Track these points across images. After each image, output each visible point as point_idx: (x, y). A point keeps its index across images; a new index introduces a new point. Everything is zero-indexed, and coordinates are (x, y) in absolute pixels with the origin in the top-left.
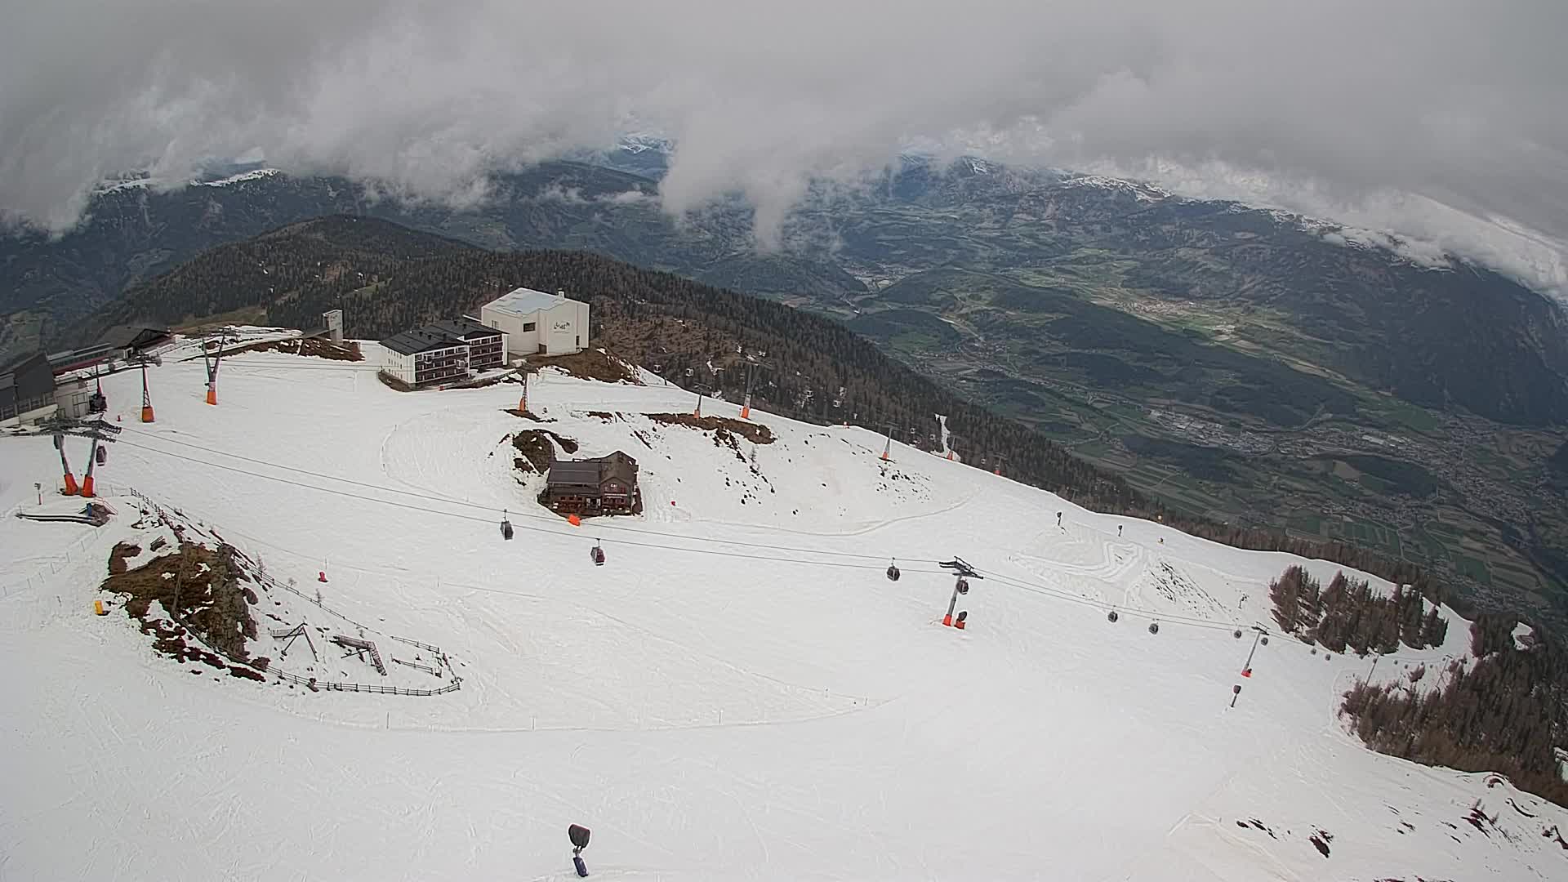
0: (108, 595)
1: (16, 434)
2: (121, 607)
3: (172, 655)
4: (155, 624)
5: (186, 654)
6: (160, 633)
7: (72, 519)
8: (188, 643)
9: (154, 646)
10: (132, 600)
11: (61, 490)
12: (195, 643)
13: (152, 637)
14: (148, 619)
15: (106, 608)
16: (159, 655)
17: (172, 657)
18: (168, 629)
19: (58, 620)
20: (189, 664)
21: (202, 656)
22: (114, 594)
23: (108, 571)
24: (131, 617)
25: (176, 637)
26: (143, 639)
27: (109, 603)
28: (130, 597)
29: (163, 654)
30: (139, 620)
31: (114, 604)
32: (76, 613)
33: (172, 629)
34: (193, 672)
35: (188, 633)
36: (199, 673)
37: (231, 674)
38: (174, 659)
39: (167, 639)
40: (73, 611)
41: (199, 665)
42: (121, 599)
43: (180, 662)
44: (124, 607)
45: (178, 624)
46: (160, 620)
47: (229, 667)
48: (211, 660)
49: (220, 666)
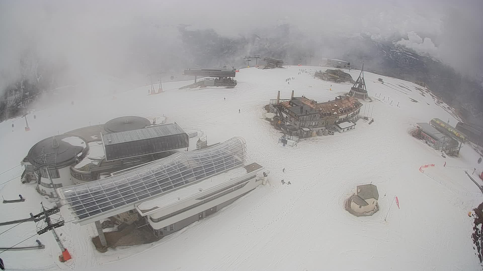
0: (474, 213)
1: (475, 150)
2: (474, 218)
3: (474, 240)
4: (477, 229)
5: (476, 242)
6: (476, 232)
7: (478, 186)
8: (479, 240)
9: (473, 234)
10: (478, 219)
11: (479, 175)
12: (480, 241)
13: (474, 232)
14: (477, 227)
15: (471, 215)
16: (472, 237)
17: (473, 240)
18: (478, 233)
19: (459, 207)
20: (474, 245)
21: (478, 246)
22: (475, 214)
23: (478, 207)
24: (474, 223)
25: (478, 236)
26: (472, 230)
27: (473, 215)
28: (478, 218)
29: (473, 238)
30: (475, 225)
31: (473, 216)
32: (464, 210)
33: (479, 234)
34: (474, 248)
35: (480, 238)
36: (474, 249)
37: (479, 255)
38: (473, 241)
39: (476, 235)
40: (464, 209)
41: (476, 247)
42: (475, 217)
43: (474, 243)
44: (475, 219)
45: (481, 234)
46: (479, 229)
47: (480, 253)
48: (479, 249)
49: (479, 252)
